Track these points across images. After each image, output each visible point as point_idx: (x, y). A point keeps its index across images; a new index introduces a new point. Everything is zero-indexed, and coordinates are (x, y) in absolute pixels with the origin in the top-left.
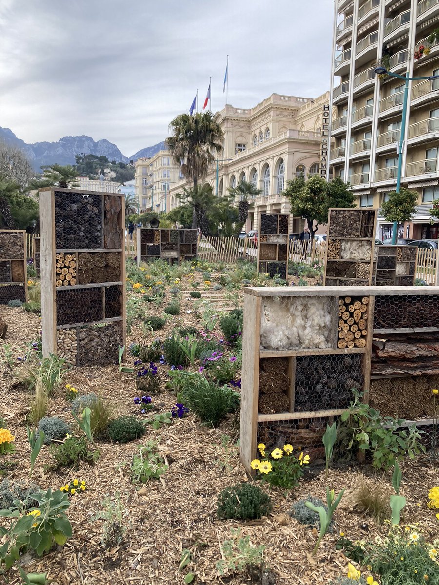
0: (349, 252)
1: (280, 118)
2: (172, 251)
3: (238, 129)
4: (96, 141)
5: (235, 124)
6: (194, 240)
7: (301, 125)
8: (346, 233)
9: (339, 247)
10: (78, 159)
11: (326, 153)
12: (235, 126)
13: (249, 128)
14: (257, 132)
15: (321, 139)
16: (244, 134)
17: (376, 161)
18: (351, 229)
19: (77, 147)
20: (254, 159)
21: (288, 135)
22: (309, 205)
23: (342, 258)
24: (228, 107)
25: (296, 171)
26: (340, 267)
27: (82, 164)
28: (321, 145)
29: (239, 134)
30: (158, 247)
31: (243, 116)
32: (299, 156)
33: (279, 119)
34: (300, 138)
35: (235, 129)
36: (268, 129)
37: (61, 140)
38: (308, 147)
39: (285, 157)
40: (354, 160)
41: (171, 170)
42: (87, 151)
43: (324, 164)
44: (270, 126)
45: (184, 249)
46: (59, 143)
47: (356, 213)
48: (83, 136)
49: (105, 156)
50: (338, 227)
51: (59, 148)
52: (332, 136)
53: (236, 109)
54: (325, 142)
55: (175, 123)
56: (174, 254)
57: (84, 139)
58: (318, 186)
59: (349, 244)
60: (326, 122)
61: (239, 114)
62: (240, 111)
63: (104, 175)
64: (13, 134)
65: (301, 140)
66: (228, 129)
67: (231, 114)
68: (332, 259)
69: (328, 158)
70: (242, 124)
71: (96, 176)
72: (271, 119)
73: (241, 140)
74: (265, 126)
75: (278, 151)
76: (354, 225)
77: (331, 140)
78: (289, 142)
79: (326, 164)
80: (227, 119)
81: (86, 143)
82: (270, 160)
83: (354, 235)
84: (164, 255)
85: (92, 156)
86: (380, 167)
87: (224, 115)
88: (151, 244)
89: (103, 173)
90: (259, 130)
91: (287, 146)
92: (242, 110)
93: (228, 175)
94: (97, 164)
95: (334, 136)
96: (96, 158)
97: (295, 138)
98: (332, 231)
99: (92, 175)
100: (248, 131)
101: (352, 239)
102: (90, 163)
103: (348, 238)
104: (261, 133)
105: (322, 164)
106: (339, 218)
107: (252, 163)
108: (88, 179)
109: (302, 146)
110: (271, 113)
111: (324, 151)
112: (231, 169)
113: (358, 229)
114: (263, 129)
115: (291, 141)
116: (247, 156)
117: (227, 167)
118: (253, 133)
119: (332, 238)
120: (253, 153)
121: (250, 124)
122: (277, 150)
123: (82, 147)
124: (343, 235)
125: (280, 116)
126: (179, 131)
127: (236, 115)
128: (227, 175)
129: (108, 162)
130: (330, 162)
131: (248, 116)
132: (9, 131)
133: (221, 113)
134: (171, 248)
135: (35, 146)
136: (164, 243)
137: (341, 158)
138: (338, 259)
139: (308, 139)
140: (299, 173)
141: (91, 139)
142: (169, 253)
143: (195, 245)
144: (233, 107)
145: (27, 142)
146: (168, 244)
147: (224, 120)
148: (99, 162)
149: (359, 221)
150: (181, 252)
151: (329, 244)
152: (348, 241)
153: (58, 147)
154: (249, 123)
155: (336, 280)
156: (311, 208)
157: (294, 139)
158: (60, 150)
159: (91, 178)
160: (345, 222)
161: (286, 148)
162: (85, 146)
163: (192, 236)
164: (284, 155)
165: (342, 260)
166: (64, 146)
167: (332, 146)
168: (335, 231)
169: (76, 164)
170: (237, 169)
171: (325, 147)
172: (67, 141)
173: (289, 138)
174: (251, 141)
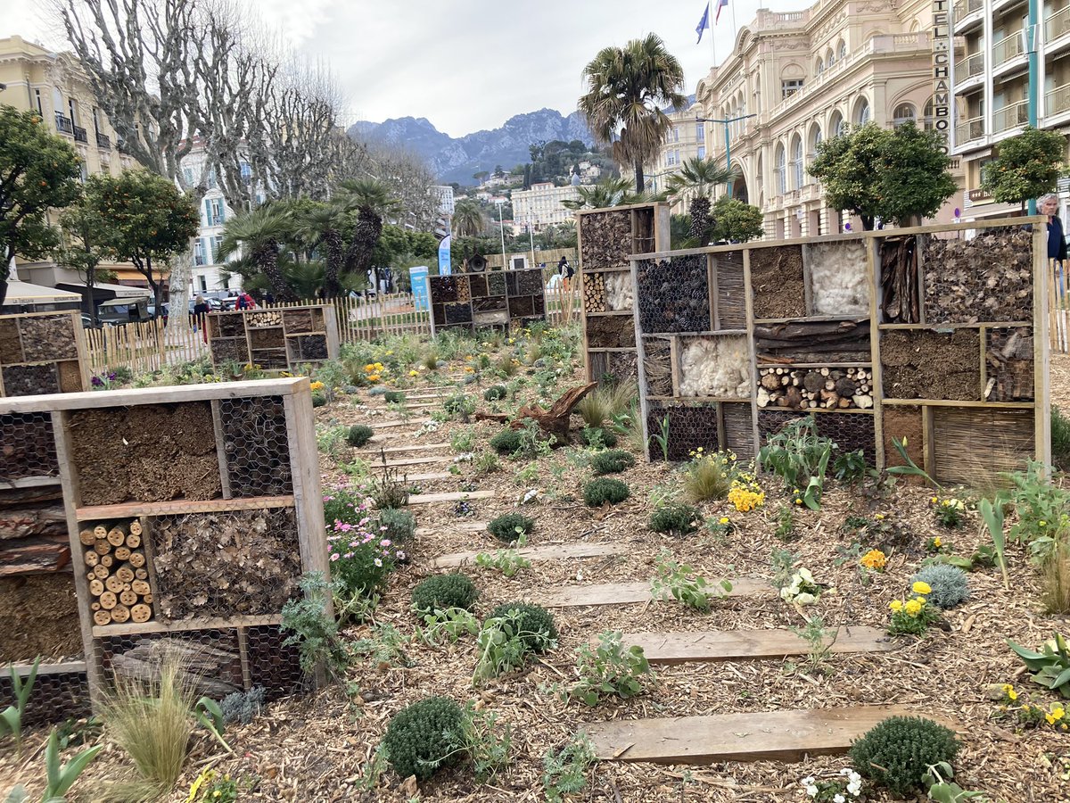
0: (621, 296)
1: (867, 15)
2: (495, 312)
3: (784, 52)
4: (565, 115)
5: (778, 44)
6: (537, 287)
7: (910, 22)
8: (609, 259)
9: (602, 288)
10: (535, 151)
11: (946, 71)
12: (779, 47)
13: (808, 46)
14: (823, 52)
15: (934, 45)
16: (798, 61)
17: (1048, 73)
18: (617, 249)
19: (535, 131)
20: (815, 106)
21: (871, 48)
22: (857, 188)
23: (611, 308)
24: (763, 13)
25: (895, 116)
26: (608, 328)
27: (541, 161)
28: (934, 57)
29: (788, 61)
30: (466, 307)
31: (793, 25)
32: (897, 86)
33: (862, 18)
34: (898, 50)
35: (779, 54)
36: (842, 43)
37: (508, 123)
38: (917, 65)
39: (869, 93)
40: (1003, 76)
41: (681, 149)
42: (549, 136)
43: (942, 96)
44: (846, 35)
45: (519, 305)
46: (504, 129)
47: (622, 216)
48: (544, 111)
49: (579, 139)
50: (596, 249)
51: (505, 139)
52: (956, 35)
53: (779, 14)
54: (941, 49)
55: (593, 68)
56: (501, 317)
57: (545, 115)
58: (871, 146)
59: (620, 279)
60: (940, 8)
61: (786, 24)
62: (787, 17)
63: (579, 174)
64: (432, 126)
65: (897, 54)
66: (766, 56)
67: (769, 26)
68: (594, 314)
69: (950, 82)
70: (792, 42)
71: (566, 179)
72: (846, 21)
73: (791, 74)
74: (837, 38)
75: (855, 83)
76: (623, 241)
77: (953, 43)
78: (874, 62)
79: (946, 96)
80: (762, 38)
81: (549, 121)
82: (841, 104)
83: (624, 261)
84: (481, 321)
85: (557, 143)
86: (1059, 82)
87: (754, 31)
88: (454, 304)
89: (578, 171)
90: (825, 47)
91: (871, 70)
92: (790, 14)
93: (771, 143)
94: (567, 156)
95: (961, 33)
96: (565, 145)
97: (887, 51)
98: (587, 257)
99: (559, 177)
100: (803, 52)
101: (621, 269)
102: (554, 157)
103: (614, 268)
104: (830, 52)
105: (938, 97)
106: (595, 230)
107: (811, 115)
108: (552, 186)
109: (899, 66)
110: (846, 10)
111: (941, 69)
112: (776, 131)
113: (630, 247)
114: (834, 43)
115: (878, 60)
116: (801, 102)
117: (767, 128)
118: (815, 55)
119: (588, 271)
120: (810, 96)
121: (809, 40)
122: (855, 81)
123: (542, 130)
124: (605, 263)
125: (864, 11)
126: (598, 83)
127: (778, 27)
128: (768, 144)
129: (586, 151)
130: (955, 88)
131: (802, 24)
132: (425, 122)
133: (749, 28)
134: (493, 306)
135: (466, 141)
136: (478, 298)
137: (975, 78)
138: (602, 312)
139: (915, 49)
140: (902, 121)
141: (557, 114)
142: (491, 316)
143: (541, 296)
144: (770, 13)
145: (453, 136)
146: (487, 299)
147: (756, 40)
148: (570, 153)
149: (630, 231)
150: (514, 312)
151: (586, 284)
152: (616, 274)
153: (502, 137)
154: (806, 37)
155: (604, 353)
156: (861, 193)
157: (885, 55)
158: (507, 141)
159: (557, 184)
160: (605, 236)
161: (868, 75)
162: (547, 127)
163: (532, 280)
164: (867, 89)
165: (611, 313)
166: (512, 133)
167: (959, 54)
168: (591, 257)
169: (532, 163)
170: (786, 129)
171: (941, 59)
172: (518, 124)
173: (875, 54)
174: (812, 73)
